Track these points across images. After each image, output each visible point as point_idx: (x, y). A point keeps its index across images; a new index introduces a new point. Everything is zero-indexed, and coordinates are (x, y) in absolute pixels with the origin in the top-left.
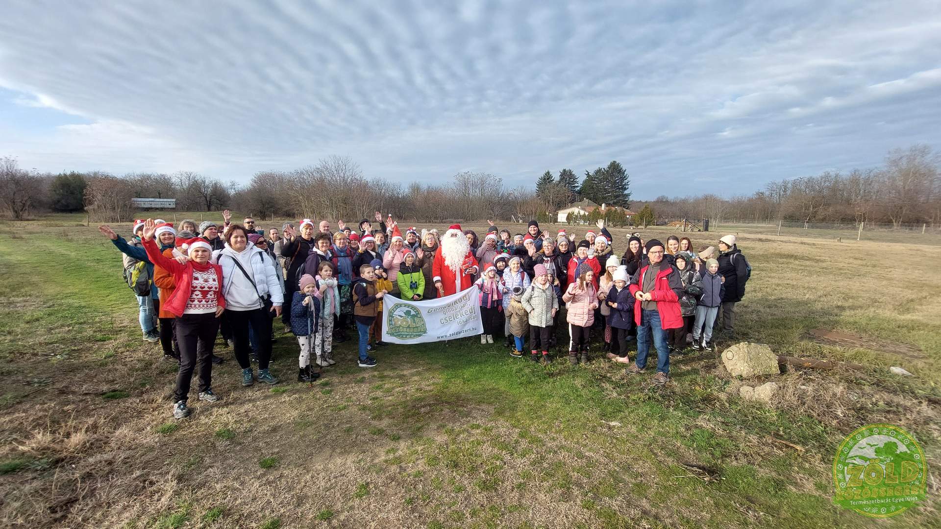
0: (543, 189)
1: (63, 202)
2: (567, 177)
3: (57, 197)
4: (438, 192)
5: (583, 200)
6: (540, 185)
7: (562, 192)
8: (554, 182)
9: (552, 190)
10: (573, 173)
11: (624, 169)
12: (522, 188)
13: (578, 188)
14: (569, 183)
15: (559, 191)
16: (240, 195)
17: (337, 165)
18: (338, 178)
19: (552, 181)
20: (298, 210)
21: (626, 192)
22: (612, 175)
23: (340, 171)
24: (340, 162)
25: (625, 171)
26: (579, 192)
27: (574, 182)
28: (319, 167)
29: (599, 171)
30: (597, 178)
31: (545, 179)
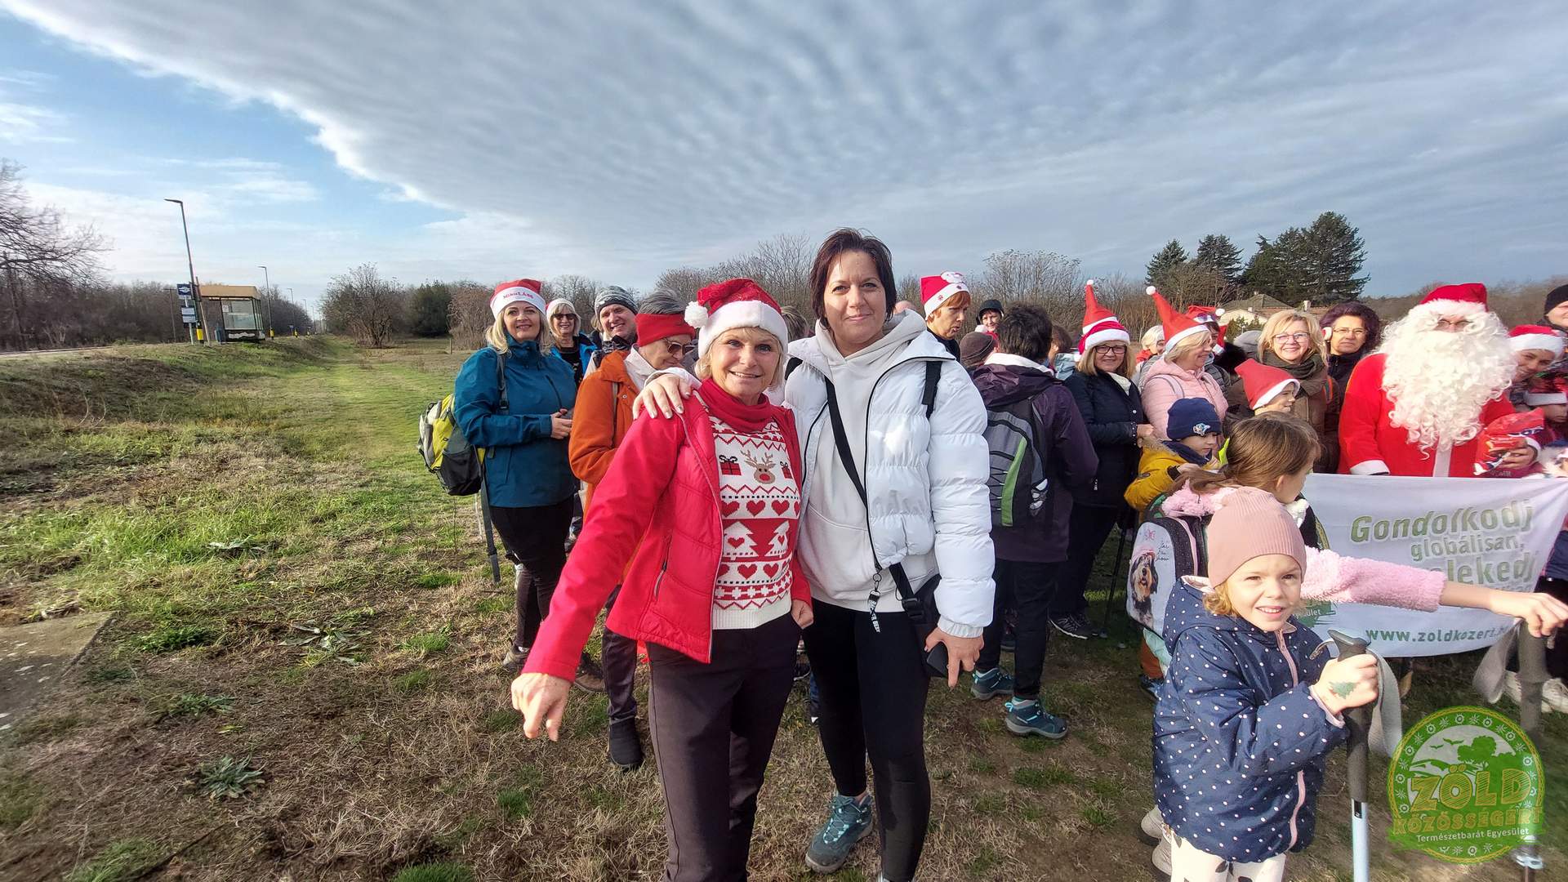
0: (1162, 277)
1: (425, 322)
2: (1216, 250)
3: (418, 316)
5: (1252, 294)
6: (1155, 269)
7: (1204, 281)
8: (1187, 261)
9: (1183, 279)
10: (1229, 242)
11: (1353, 227)
12: (1118, 278)
13: (1240, 273)
14: (1219, 264)
15: (1198, 280)
17: (785, 249)
18: (786, 272)
19: (1182, 260)
22: (1323, 242)
23: (790, 261)
25: (1356, 231)
27: (1231, 260)
29: (1290, 236)
30: (1286, 250)
31: (1166, 258)
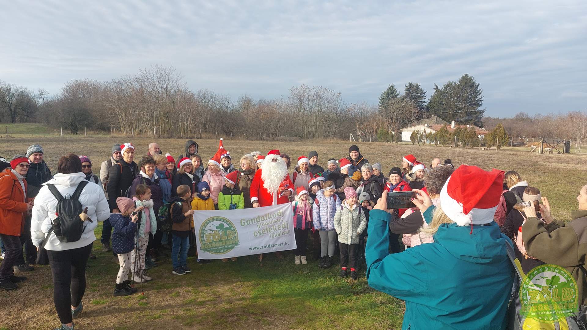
0: (386, 105)
2: (414, 91)
4: (271, 106)
5: (431, 116)
6: (383, 100)
7: (407, 108)
8: (399, 97)
9: (396, 106)
10: (420, 87)
11: (477, 83)
12: (363, 103)
13: (426, 104)
14: (415, 98)
15: (404, 107)
16: (49, 106)
17: (159, 75)
18: (160, 89)
19: (396, 96)
20: (113, 124)
21: (480, 109)
22: (463, 90)
23: (162, 82)
24: (163, 72)
25: (479, 85)
26: (427, 109)
27: (421, 97)
28: (140, 76)
29: (449, 86)
30: (446, 93)
31: (388, 94)
